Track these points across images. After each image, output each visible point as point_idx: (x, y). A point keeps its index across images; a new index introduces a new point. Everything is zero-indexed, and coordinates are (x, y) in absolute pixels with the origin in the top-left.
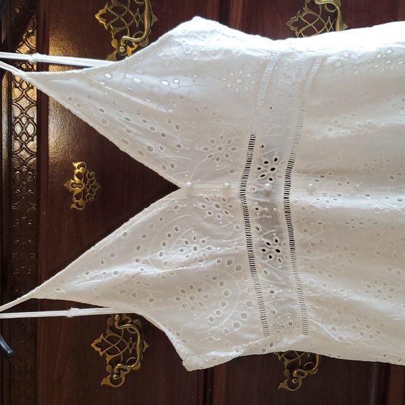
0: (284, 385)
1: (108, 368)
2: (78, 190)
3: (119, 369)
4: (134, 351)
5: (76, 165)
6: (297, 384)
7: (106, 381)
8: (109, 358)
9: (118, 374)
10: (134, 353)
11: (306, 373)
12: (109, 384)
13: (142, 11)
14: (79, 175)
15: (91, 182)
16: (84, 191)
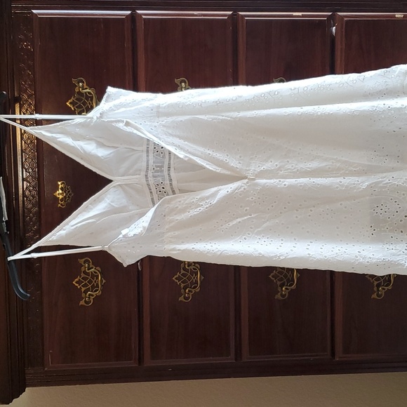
0: (181, 299)
1: (83, 295)
2: (61, 197)
3: (90, 295)
4: (97, 284)
5: (59, 183)
6: (189, 297)
7: (82, 303)
8: (83, 289)
9: (89, 298)
10: (97, 286)
11: (193, 291)
12: (84, 304)
13: (92, 100)
14: (62, 189)
15: (69, 192)
16: (65, 197)
